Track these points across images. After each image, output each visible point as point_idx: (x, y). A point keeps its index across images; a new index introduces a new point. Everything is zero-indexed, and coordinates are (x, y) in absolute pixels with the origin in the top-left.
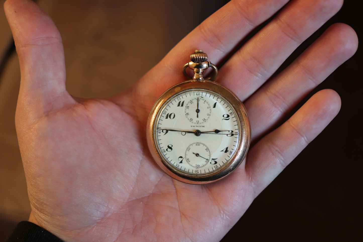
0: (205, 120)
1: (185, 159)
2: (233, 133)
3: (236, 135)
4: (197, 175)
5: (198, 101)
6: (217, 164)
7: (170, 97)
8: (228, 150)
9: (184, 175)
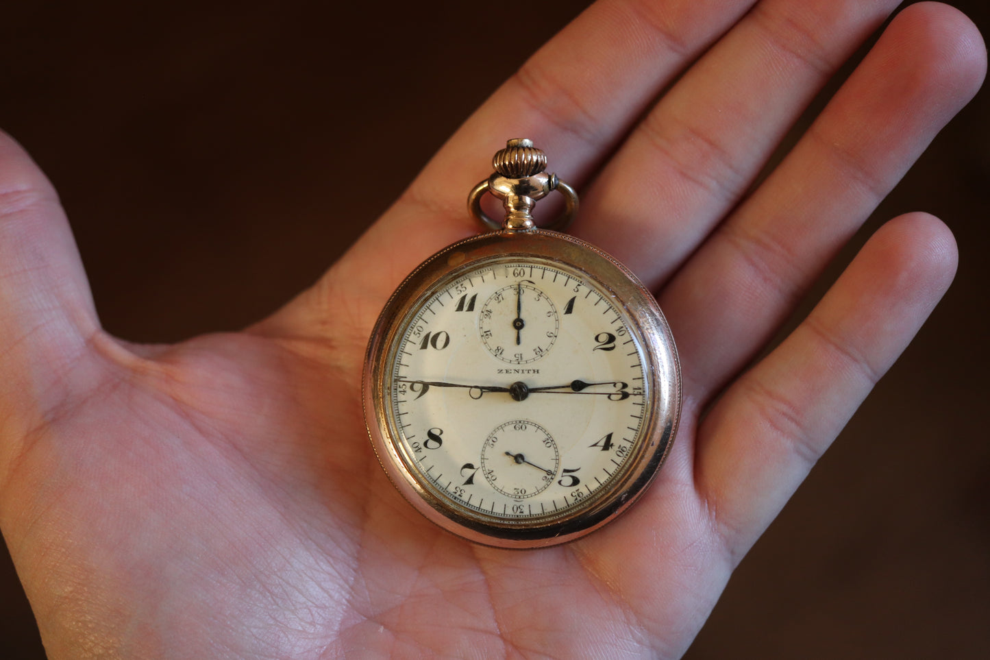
0: (539, 351)
1: (480, 470)
2: (628, 390)
3: (635, 395)
4: (519, 520)
5: (519, 293)
6: (581, 487)
7: (433, 282)
8: (612, 441)
9: (479, 520)
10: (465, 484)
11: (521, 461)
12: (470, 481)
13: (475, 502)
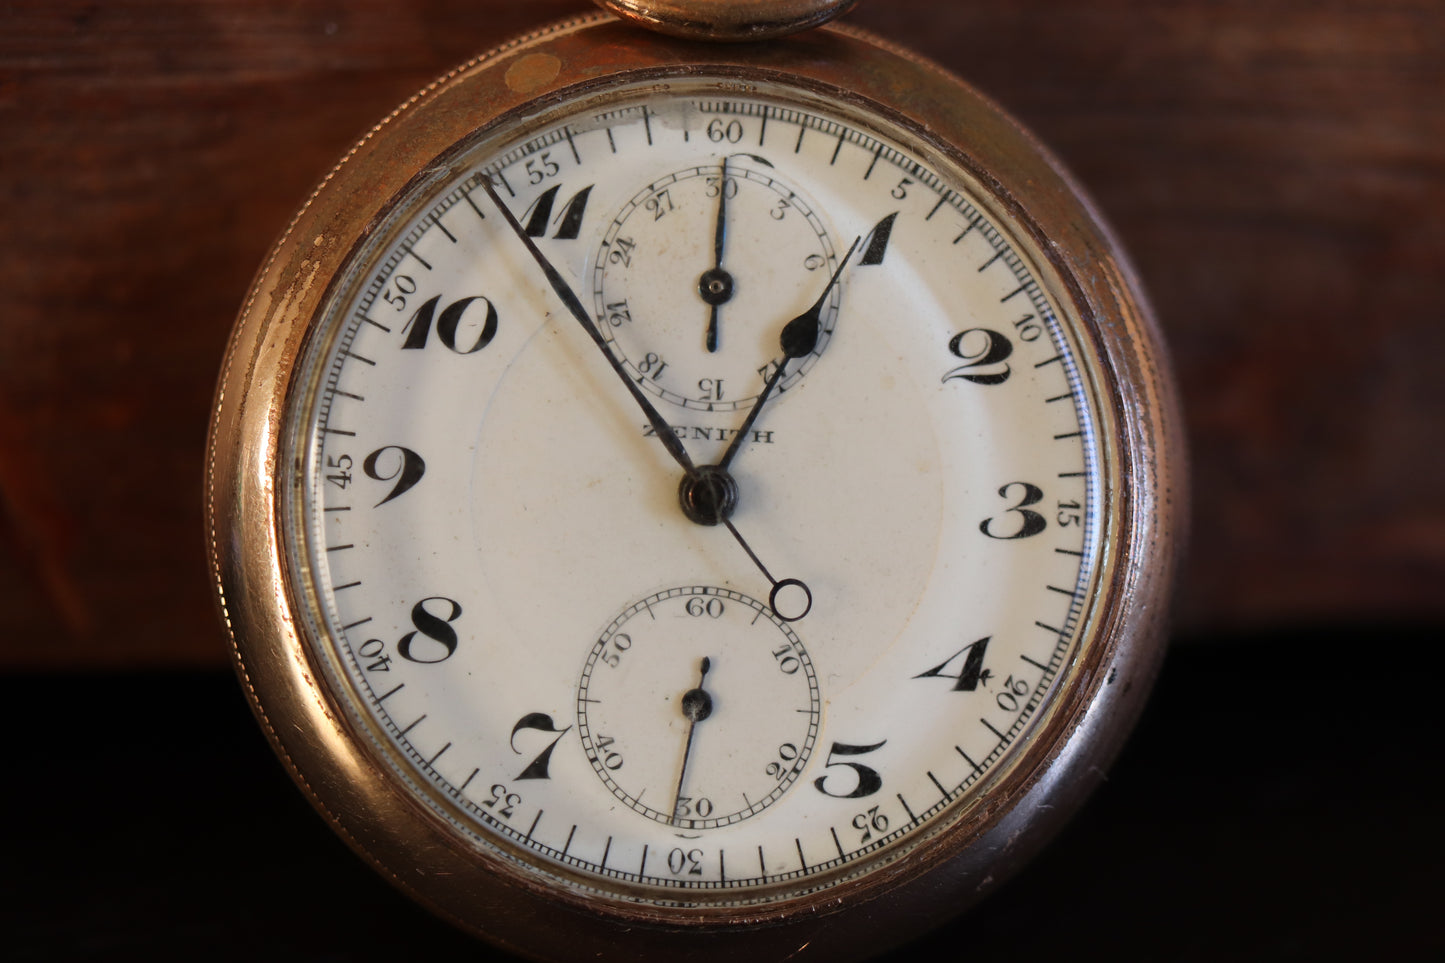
1: (572, 738)
2: (1043, 508)
4: (691, 897)
5: (723, 194)
6: (882, 799)
7: (457, 138)
8: (987, 663)
9: (561, 891)
10: (526, 775)
11: (694, 711)
12: (539, 769)
13: (551, 838)
